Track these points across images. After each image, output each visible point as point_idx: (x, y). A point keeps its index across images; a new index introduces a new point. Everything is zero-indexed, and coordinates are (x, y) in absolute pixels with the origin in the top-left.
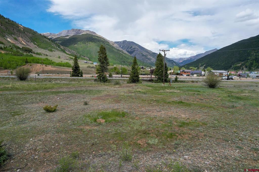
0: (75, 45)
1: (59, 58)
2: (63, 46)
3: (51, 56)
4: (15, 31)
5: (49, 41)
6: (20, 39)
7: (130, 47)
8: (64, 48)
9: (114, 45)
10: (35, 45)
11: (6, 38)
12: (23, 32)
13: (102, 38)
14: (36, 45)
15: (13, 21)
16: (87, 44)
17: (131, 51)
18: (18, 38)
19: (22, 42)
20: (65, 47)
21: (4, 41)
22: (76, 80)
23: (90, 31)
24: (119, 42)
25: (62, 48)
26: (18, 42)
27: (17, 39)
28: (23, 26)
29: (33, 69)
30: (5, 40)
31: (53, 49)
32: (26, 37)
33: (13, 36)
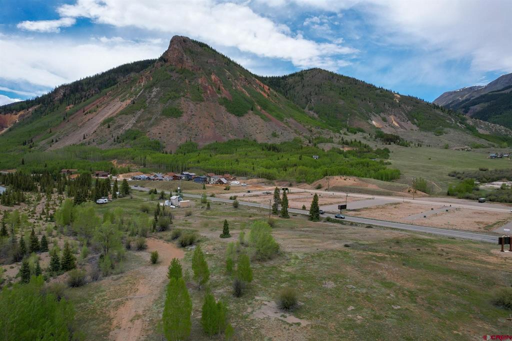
1: (446, 148)
4: (387, 106)
5: (442, 114)
6: (392, 117)
8: (476, 123)
10: (414, 124)
11: (369, 121)
12: (398, 106)
14: (416, 124)
15: (387, 90)
18: (387, 118)
19: (394, 122)
20: (478, 120)
21: (365, 127)
25: (471, 124)
26: (387, 125)
28: (400, 96)
30: (368, 124)
32: (401, 114)
33: (382, 115)
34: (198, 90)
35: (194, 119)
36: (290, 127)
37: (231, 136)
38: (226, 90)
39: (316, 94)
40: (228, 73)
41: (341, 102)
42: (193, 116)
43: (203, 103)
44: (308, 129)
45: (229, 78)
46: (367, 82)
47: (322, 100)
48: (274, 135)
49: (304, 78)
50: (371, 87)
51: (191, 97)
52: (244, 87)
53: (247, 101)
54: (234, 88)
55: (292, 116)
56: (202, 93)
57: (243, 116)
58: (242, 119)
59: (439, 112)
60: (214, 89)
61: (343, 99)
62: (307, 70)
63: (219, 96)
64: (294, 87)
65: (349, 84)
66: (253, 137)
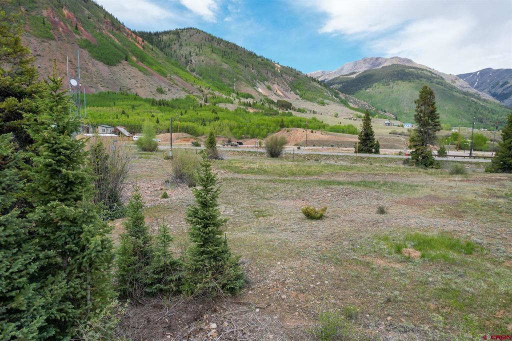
0: (367, 91)
1: (336, 117)
2: (344, 94)
3: (321, 114)
4: (270, 75)
5: (320, 86)
6: (275, 86)
7: (501, 84)
8: (346, 97)
9: (455, 83)
10: (296, 94)
11: (256, 88)
12: (281, 76)
13: (427, 70)
14: (298, 94)
15: (267, 59)
16: (391, 86)
17: (505, 92)
18: (271, 86)
19: (278, 91)
20: (347, 95)
21: (254, 94)
22: (365, 159)
23: (400, 59)
24: (471, 74)
25: (343, 98)
26: (273, 93)
27: (272, 88)
28: (281, 66)
29: (292, 137)
30: (255, 91)
31: (325, 101)
32: (283, 83)
33: (266, 83)
34: (44, 23)
35: (41, 60)
36: (177, 85)
37: (102, 88)
38: (85, 30)
39: (197, 55)
40: (87, 12)
41: (225, 66)
42: (37, 57)
43: (53, 43)
44: (197, 89)
45: (89, 18)
46: (247, 49)
47: (205, 62)
48: (160, 91)
49: (181, 37)
50: (251, 54)
51: (31, 31)
52: (112, 32)
53: (119, 49)
54: (98, 31)
55: (176, 74)
56: (50, 29)
57: (115, 65)
58: (115, 69)
59: (317, 85)
60: (70, 28)
61: (226, 63)
62: (183, 30)
63: (78, 37)
64: (169, 46)
65: (230, 49)
66: (133, 91)
